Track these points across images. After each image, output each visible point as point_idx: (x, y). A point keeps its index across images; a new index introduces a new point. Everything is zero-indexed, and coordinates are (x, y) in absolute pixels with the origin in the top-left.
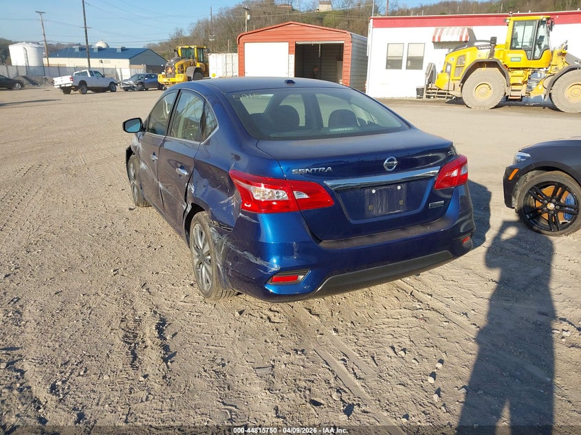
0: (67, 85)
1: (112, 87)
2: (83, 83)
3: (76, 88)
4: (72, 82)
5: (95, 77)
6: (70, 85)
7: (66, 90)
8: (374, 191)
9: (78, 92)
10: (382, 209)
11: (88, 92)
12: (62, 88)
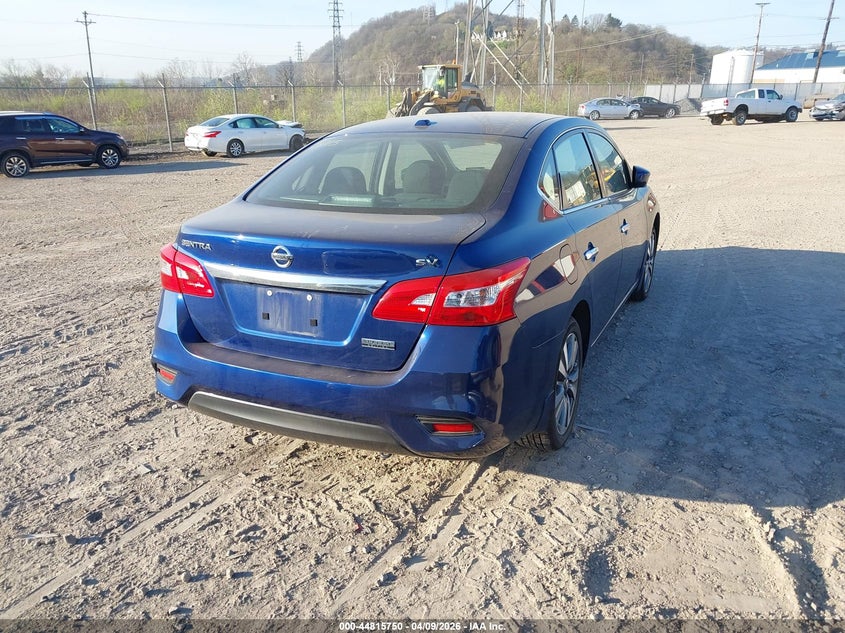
0: (717, 113)
1: (790, 115)
2: (743, 108)
3: (730, 116)
4: (725, 107)
5: (766, 99)
6: (722, 112)
7: (717, 119)
8: (269, 293)
9: (731, 122)
10: (282, 325)
11: (747, 121)
12: (710, 116)
